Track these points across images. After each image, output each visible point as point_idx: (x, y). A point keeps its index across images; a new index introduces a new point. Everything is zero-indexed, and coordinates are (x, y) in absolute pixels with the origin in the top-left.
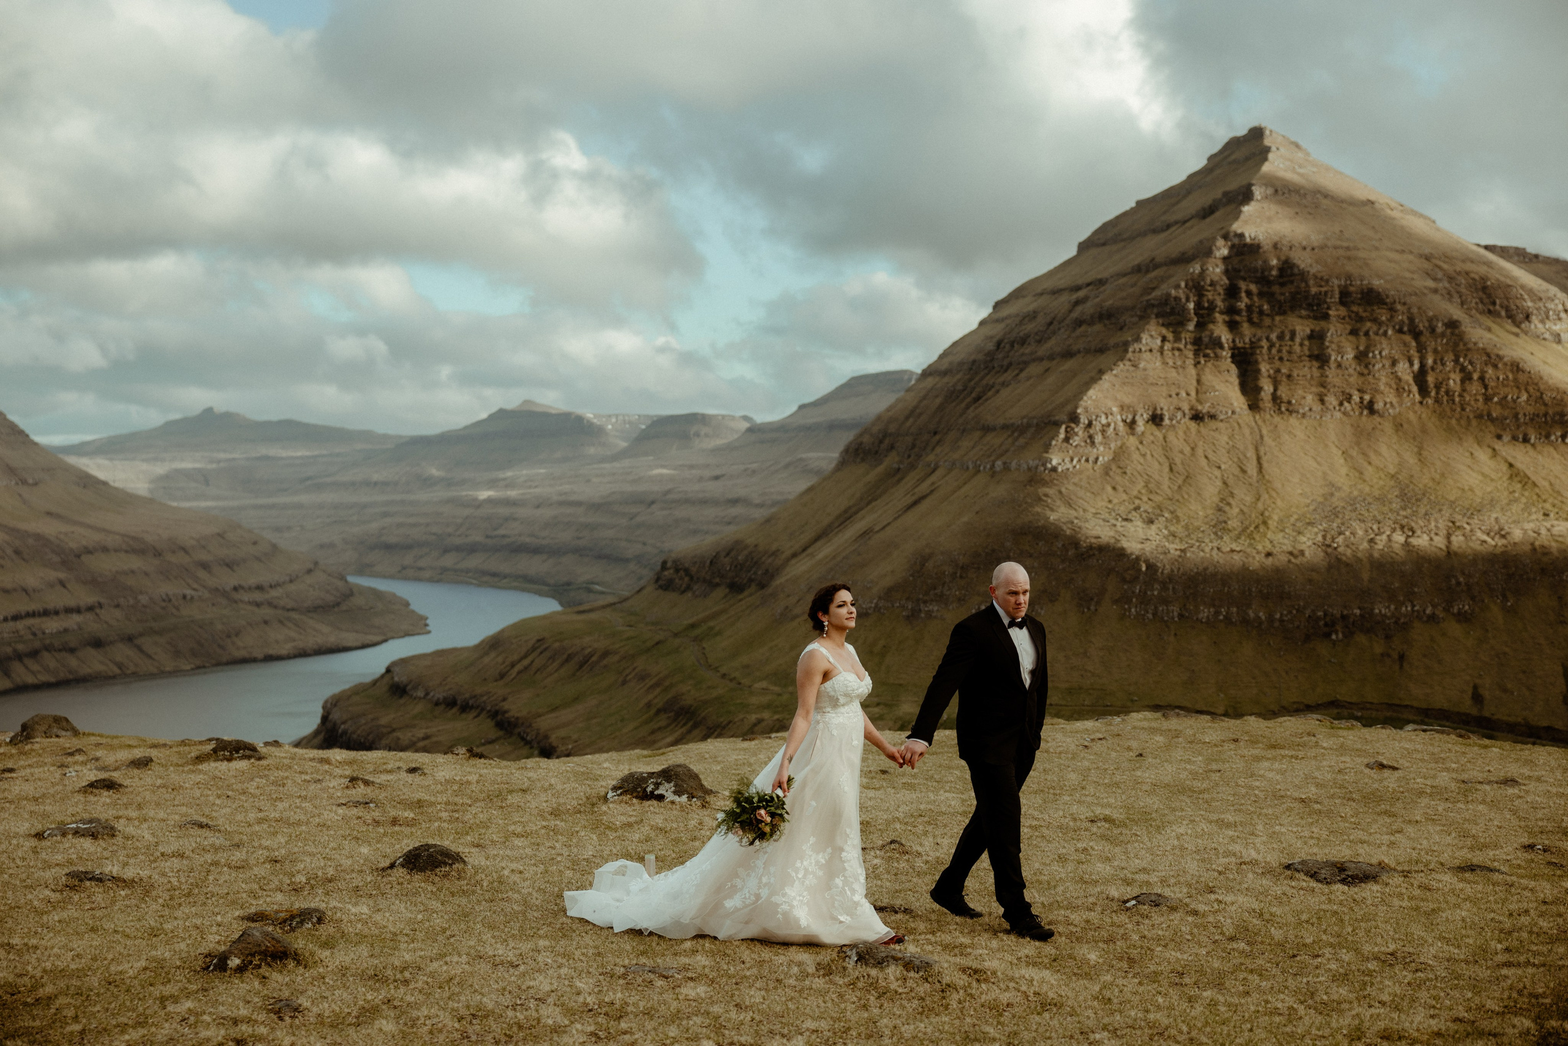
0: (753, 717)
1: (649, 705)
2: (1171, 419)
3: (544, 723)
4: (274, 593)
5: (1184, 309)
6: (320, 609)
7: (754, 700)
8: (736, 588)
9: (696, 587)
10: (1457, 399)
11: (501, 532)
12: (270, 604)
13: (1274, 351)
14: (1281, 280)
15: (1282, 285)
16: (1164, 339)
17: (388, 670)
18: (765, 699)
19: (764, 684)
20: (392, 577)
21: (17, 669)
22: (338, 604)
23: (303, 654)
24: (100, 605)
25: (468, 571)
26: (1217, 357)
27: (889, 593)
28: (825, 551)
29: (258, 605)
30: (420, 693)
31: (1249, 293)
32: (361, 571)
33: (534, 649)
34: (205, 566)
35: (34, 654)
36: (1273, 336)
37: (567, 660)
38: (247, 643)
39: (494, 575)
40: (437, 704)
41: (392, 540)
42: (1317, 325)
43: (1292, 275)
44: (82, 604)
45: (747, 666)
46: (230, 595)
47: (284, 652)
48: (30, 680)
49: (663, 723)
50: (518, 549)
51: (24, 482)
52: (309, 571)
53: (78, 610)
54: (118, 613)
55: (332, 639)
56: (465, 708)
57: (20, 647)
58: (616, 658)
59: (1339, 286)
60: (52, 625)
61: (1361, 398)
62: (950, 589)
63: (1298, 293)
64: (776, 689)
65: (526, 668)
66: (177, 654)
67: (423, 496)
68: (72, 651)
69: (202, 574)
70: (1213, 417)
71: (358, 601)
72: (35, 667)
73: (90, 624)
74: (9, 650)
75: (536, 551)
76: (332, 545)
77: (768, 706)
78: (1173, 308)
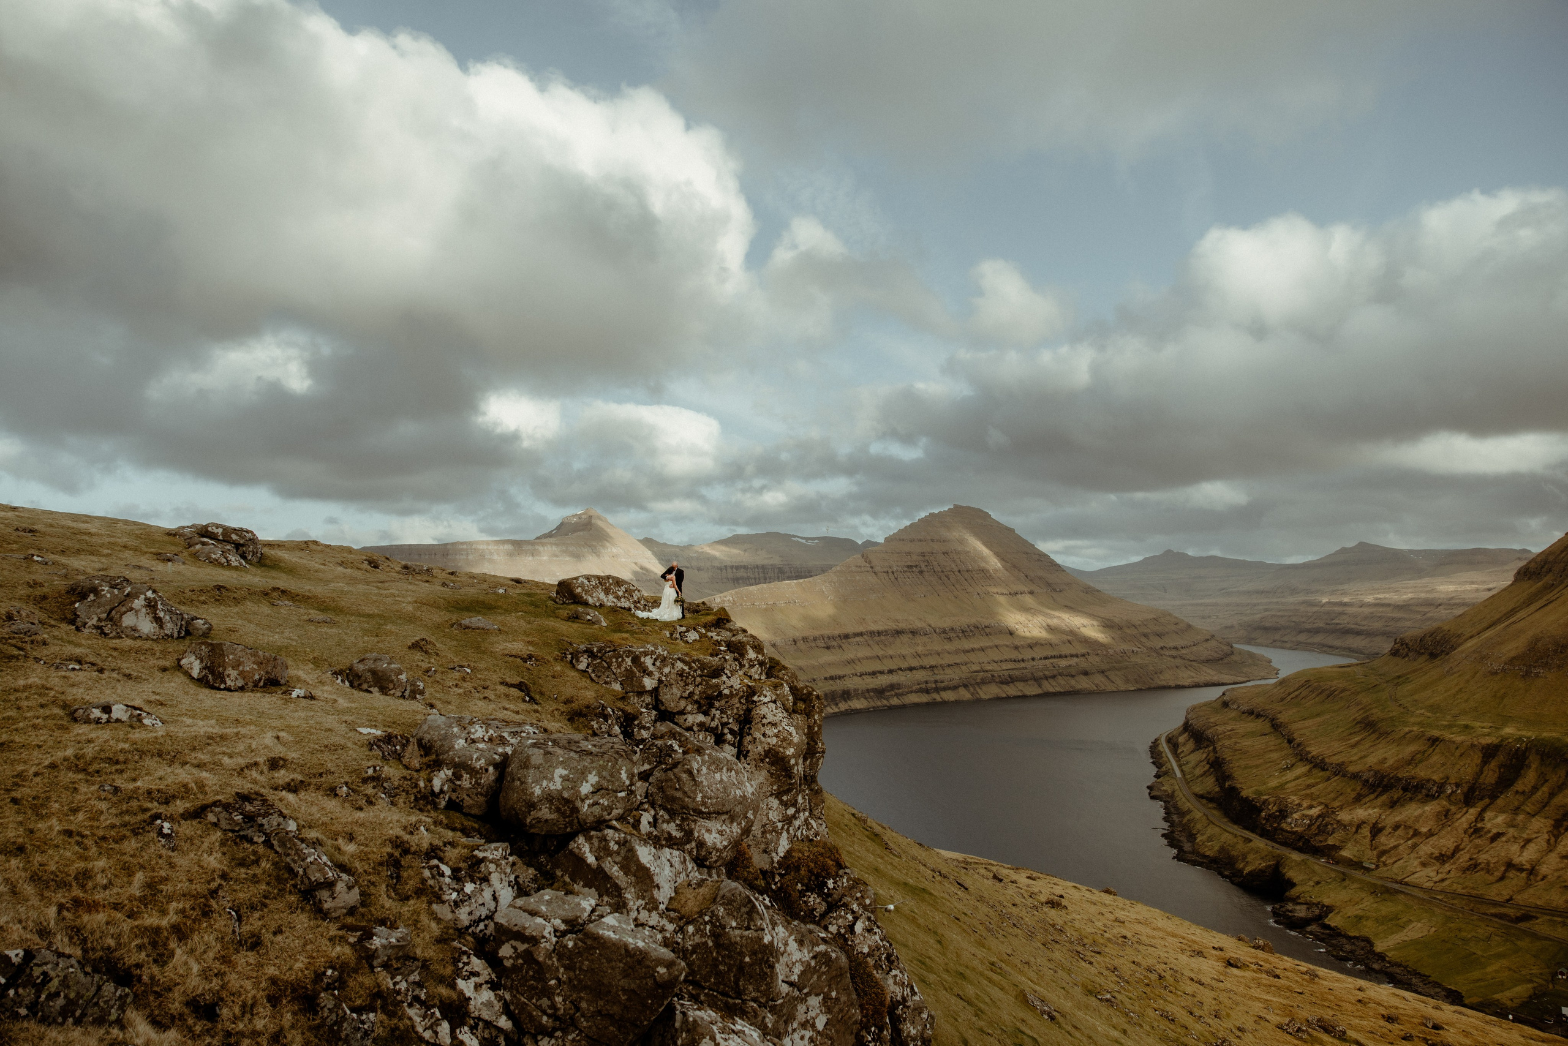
0: (1407, 729)
1: (1354, 720)
3: (1294, 727)
4: (1184, 651)
6: (1208, 661)
7: (1412, 720)
8: (1433, 656)
9: (1410, 655)
11: (1336, 621)
12: (1181, 657)
18: (1418, 720)
19: (1422, 711)
20: (1267, 646)
21: (1045, 683)
22: (1222, 659)
23: (1197, 686)
24: (1088, 654)
25: (1313, 644)
27: (1512, 661)
28: (1488, 634)
29: (1174, 657)
30: (1235, 707)
32: (1250, 641)
33: (1303, 686)
34: (1145, 635)
35: (1054, 677)
37: (1321, 693)
38: (1167, 678)
39: (1330, 647)
40: (1243, 713)
41: (1268, 625)
44: (1079, 653)
45: (1416, 701)
46: (1159, 652)
47: (1187, 684)
48: (1051, 690)
49: (1357, 730)
50: (1346, 632)
51: (1055, 590)
52: (1207, 640)
53: (1077, 656)
54: (1097, 659)
56: (1258, 716)
57: (1047, 673)
58: (1348, 693)
60: (1063, 663)
62: (1552, 659)
64: (1429, 714)
65: (1296, 696)
66: (1127, 681)
67: (1291, 599)
68: (1073, 676)
69: (1143, 639)
71: (1237, 658)
72: (1054, 684)
73: (1083, 663)
74: (1041, 674)
75: (1358, 633)
76: (1232, 627)
77: (1418, 724)
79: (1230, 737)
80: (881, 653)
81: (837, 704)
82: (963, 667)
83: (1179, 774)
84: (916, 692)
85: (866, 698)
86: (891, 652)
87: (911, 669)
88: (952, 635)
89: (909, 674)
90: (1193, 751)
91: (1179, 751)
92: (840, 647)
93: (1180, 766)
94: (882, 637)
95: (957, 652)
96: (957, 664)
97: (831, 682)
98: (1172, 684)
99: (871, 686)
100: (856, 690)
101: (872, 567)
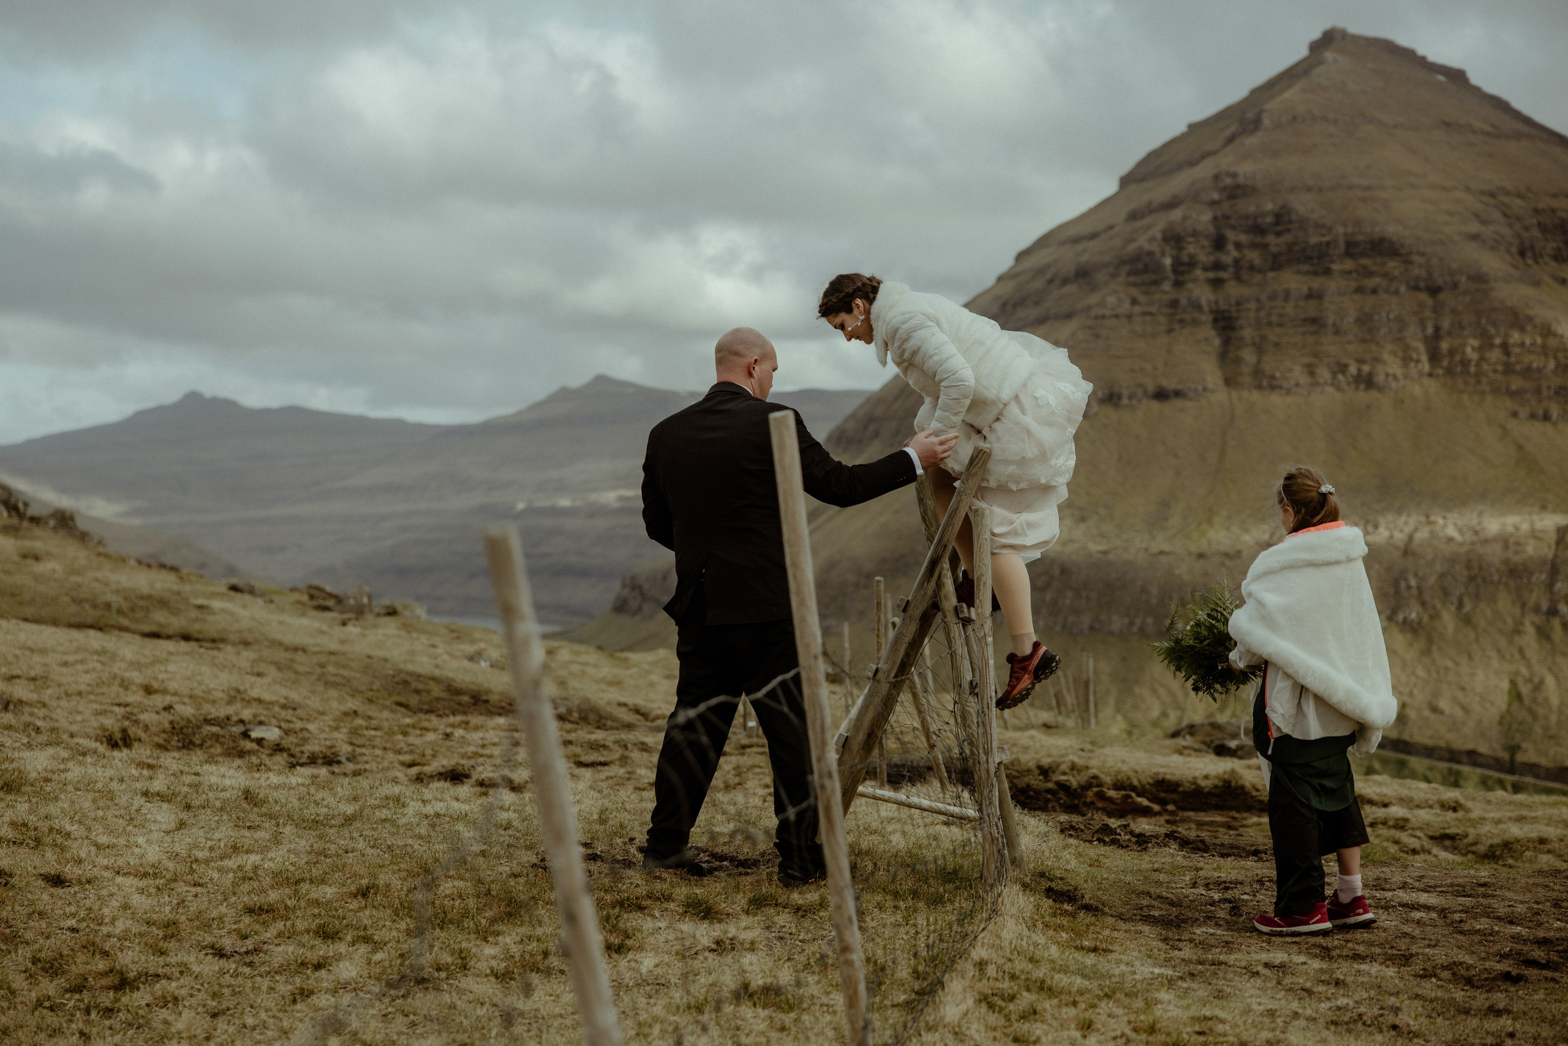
2: (1130, 398)
5: (1160, 267)
10: (1473, 369)
13: (1263, 313)
14: (1279, 228)
15: (1278, 234)
16: (1134, 302)
26: (1195, 323)
31: (1238, 245)
36: (1263, 297)
42: (1317, 283)
43: (1290, 222)
59: (1345, 234)
61: (1359, 370)
63: (1295, 244)
70: (1178, 394)
78: (1146, 266)
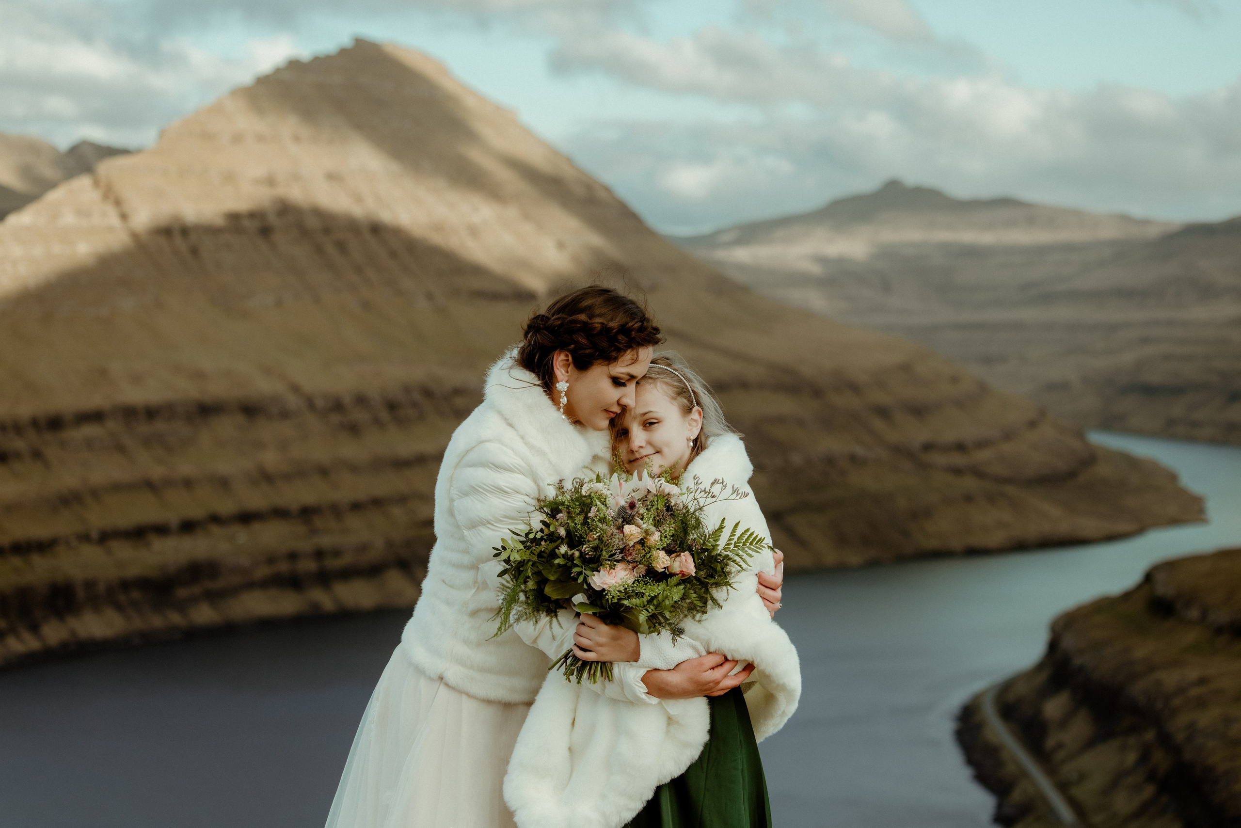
4: (981, 455)
17: (1149, 577)
22: (1071, 475)
23: (1020, 547)
29: (957, 471)
30: (1194, 613)
34: (883, 412)
38: (941, 528)
40: (1219, 630)
41: (1154, 377)
46: (919, 457)
47: (991, 543)
52: (1032, 424)
55: (1064, 526)
66: (841, 540)
69: (878, 424)
71: (1102, 470)
79: (1201, 703)
80: (157, 472)
81: (35, 628)
82: (397, 512)
83: (1066, 813)
84: (267, 583)
85: (119, 607)
86: (185, 468)
87: (246, 518)
88: (360, 416)
89: (242, 536)
90: (1090, 744)
91: (1050, 742)
92: (37, 455)
93: (1063, 787)
94: (160, 426)
95: (378, 465)
96: (377, 503)
97: (16, 561)
98: (957, 544)
99: (133, 571)
100: (90, 585)
101: (124, 217)
